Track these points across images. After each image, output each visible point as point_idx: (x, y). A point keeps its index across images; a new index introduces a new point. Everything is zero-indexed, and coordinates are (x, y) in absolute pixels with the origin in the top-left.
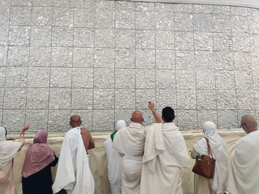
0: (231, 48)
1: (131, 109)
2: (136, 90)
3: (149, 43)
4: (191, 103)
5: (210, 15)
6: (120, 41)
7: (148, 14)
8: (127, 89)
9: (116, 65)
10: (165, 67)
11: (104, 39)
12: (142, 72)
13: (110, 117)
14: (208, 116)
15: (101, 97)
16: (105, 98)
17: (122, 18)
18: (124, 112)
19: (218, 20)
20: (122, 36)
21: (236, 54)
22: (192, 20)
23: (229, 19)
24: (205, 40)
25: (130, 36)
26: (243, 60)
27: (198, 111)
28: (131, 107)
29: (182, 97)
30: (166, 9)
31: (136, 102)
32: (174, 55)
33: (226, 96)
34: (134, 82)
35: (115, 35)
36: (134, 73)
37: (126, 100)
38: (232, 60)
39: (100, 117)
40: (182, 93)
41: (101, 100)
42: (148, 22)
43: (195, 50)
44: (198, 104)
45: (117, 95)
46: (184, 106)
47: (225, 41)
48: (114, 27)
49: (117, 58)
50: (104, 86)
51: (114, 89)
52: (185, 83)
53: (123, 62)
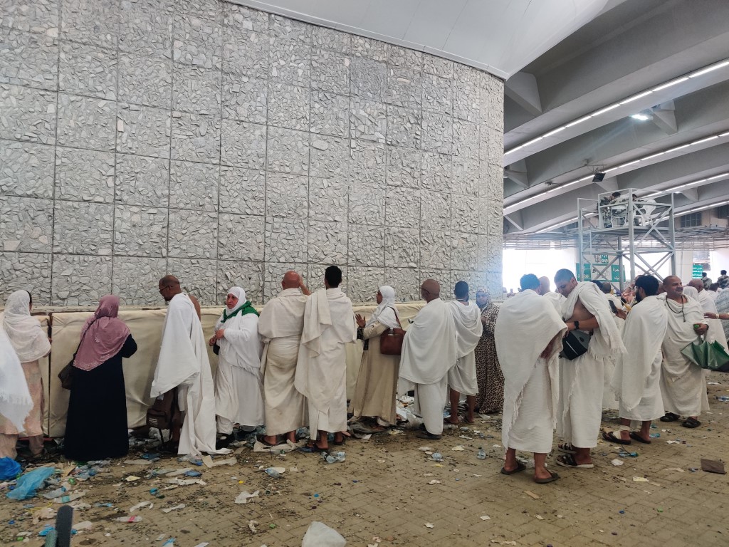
0: (418, 141)
1: (208, 258)
2: (220, 215)
3: (253, 109)
4: (337, 251)
5: (384, 65)
6: (186, 93)
7: (253, 37)
8: (198, 212)
9: (173, 151)
10: (288, 170)
11: (144, 83)
12: (235, 174)
13: (156, 274)
14: (367, 280)
15: (134, 226)
16: (145, 228)
17: (191, 36)
18: (190, 265)
19: (399, 79)
20: (189, 82)
21: (426, 155)
22: (348, 71)
23: (419, 81)
24: (370, 118)
25: (209, 85)
26: (438, 169)
27: (349, 268)
28: (208, 255)
29: (320, 238)
30: (294, 35)
31: (219, 244)
32: (307, 144)
33: (403, 241)
34: (216, 196)
35: (173, 78)
36: (217, 175)
37: (197, 237)
38: (418, 167)
39: (132, 275)
40: (319, 229)
41: (134, 234)
42: (254, 59)
43: (350, 138)
44: (350, 254)
45: (174, 225)
46: (323, 257)
47: (409, 125)
48: (170, 57)
49: (176, 136)
50: (143, 199)
51: (166, 210)
52: (326, 209)
53: (190, 145)
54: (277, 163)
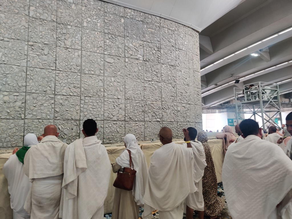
0: (159, 59)
1: (49, 119)
2: (56, 96)
3: (74, 42)
4: (119, 113)
5: (141, 22)
6: (36, 33)
7: (73, 6)
8: (43, 95)
9: (29, 63)
11: (13, 27)
12: (64, 75)
13: (17, 128)
14: (136, 128)
15: (5, 102)
16: (11, 104)
17: (39, 4)
18: (38, 123)
19: (149, 29)
20: (38, 27)
21: (164, 66)
22: (123, 24)
23: (159, 31)
24: (135, 48)
25: (49, 29)
26: (169, 73)
27: (126, 122)
28: (49, 117)
29: (110, 107)
30: (95, 6)
31: (55, 112)
32: (103, 60)
33: (153, 108)
34: (54, 86)
35: (29, 25)
36: (54, 76)
37: (42, 108)
38: (160, 72)
39: (3, 129)
40: (110, 103)
41: (5, 107)
42: (74, 17)
43: (125, 57)
44: (126, 115)
45: (29, 102)
46: (112, 117)
47: (155, 52)
48: (28, 14)
49: (30, 55)
50: (10, 88)
51: (24, 94)
52: (113, 92)
53: (39, 60)
54: (87, 69)
